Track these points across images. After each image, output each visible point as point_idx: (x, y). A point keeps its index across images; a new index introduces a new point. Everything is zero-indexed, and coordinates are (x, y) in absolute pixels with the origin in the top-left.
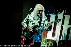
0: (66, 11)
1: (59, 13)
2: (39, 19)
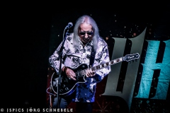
0: (150, 29)
1: (135, 34)
2: (89, 50)
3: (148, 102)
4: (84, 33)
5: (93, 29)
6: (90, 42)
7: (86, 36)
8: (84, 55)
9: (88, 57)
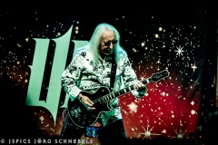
0: (77, 28)
1: (59, 34)
2: (108, 66)
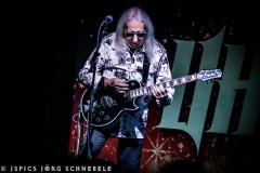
1: (208, 35)
2: (139, 59)
3: (226, 139)
4: (132, 35)
5: (145, 28)
6: (141, 47)
7: (135, 39)
8: (133, 67)
9: (139, 70)
